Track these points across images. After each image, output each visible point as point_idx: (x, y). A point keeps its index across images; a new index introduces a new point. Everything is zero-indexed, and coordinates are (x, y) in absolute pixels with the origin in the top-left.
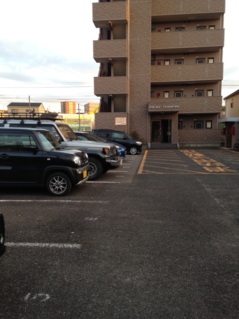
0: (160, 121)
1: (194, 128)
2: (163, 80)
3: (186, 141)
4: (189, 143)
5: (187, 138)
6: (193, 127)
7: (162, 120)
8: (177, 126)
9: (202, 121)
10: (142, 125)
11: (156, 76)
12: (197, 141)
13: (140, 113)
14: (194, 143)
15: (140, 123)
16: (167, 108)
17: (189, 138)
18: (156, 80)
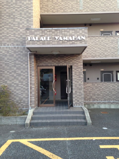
0: (54, 68)
1: (102, 81)
2: (57, 11)
3: (94, 100)
4: (98, 103)
5: (95, 95)
6: (100, 79)
7: (56, 67)
8: (82, 76)
9: (112, 72)
10: (19, 75)
11: (47, 6)
12: (110, 99)
13: (15, 52)
14: (105, 103)
15: (15, 72)
16: (63, 42)
17: (98, 95)
18: (48, 11)
